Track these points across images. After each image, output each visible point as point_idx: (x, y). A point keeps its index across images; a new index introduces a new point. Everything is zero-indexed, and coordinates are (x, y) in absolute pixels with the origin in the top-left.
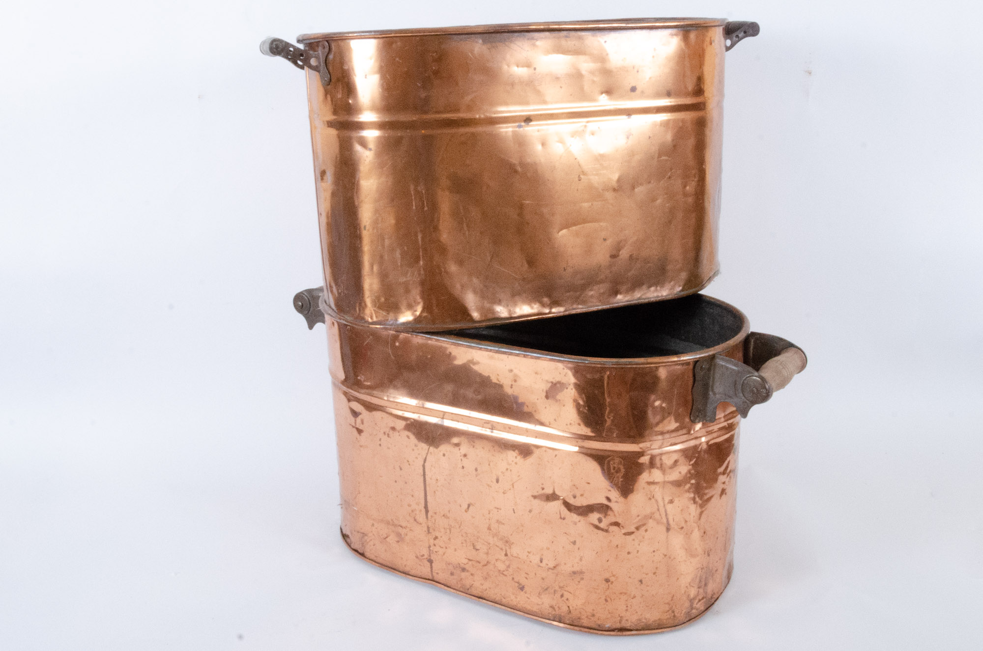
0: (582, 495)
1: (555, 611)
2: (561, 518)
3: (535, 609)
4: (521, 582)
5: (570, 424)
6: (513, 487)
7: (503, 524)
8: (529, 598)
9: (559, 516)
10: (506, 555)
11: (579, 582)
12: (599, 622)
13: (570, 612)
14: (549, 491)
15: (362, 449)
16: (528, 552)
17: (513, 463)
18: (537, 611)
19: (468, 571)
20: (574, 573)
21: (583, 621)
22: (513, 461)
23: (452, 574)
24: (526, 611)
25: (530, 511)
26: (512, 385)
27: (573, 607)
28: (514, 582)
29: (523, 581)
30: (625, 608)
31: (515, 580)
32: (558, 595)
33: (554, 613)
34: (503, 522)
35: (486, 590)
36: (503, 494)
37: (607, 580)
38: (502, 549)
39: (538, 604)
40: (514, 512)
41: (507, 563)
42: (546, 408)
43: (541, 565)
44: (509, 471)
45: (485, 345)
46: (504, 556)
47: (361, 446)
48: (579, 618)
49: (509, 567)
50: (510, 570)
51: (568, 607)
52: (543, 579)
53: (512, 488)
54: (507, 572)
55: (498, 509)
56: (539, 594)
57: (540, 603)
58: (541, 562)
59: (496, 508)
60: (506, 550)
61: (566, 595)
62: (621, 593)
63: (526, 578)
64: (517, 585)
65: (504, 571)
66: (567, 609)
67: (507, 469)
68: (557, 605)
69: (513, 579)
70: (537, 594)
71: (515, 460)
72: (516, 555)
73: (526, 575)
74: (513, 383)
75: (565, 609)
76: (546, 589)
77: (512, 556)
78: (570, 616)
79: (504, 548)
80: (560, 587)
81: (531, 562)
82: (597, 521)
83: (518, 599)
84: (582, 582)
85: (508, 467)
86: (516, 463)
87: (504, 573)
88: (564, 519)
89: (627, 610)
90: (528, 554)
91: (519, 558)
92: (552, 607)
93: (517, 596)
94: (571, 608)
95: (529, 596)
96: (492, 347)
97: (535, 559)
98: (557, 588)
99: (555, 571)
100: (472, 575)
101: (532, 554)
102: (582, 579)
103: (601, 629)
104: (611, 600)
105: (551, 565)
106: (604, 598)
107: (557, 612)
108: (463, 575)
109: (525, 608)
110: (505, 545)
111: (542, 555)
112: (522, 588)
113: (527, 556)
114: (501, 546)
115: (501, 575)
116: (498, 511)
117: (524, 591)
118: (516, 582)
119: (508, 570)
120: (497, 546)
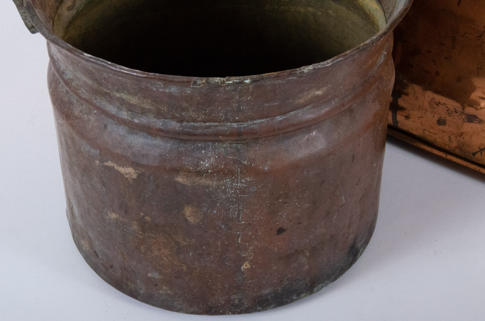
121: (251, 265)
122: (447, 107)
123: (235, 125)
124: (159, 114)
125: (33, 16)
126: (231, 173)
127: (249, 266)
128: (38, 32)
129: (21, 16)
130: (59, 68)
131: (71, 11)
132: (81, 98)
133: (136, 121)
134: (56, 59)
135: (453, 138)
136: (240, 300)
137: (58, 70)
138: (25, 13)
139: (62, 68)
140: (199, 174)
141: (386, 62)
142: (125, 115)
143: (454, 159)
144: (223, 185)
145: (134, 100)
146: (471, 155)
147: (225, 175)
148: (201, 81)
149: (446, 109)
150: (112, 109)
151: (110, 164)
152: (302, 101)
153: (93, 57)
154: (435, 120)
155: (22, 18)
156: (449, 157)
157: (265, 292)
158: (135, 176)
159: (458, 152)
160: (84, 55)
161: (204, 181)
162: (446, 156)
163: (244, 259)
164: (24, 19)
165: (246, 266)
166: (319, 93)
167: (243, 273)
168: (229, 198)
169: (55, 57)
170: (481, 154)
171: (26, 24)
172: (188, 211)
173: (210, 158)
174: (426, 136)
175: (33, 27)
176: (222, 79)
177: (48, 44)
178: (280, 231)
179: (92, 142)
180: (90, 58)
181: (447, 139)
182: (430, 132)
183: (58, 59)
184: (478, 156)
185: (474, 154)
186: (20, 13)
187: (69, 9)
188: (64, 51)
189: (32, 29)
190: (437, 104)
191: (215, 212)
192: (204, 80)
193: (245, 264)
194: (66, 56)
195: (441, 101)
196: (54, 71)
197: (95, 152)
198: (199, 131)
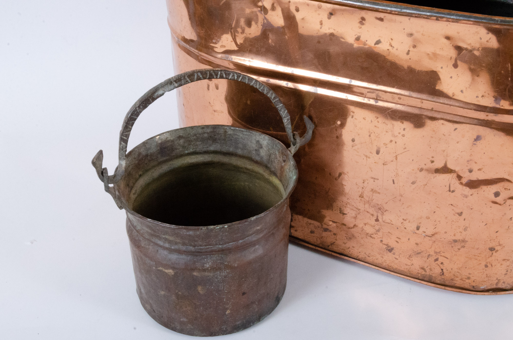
0: (480, 170)
1: (425, 271)
2: (450, 191)
3: (403, 268)
4: (389, 244)
5: (483, 96)
6: (396, 159)
7: (379, 193)
8: (397, 259)
9: (448, 189)
10: (377, 220)
11: (459, 249)
12: (474, 284)
13: (443, 274)
14: (439, 164)
16: (403, 219)
17: (400, 135)
18: (405, 270)
19: (330, 231)
20: (455, 241)
21: (455, 282)
23: (312, 232)
24: (392, 270)
25: (413, 183)
26: (409, 51)
27: (447, 270)
28: (383, 244)
29: (392, 244)
30: (504, 272)
31: (383, 242)
32: (432, 259)
33: (424, 273)
34: (379, 191)
35: (349, 248)
36: (383, 165)
37: (492, 249)
38: (372, 215)
39: (406, 265)
40: (394, 183)
41: (377, 228)
42: (451, 77)
43: (417, 231)
44: (394, 142)
45: (384, 6)
46: (374, 221)
47: (215, 111)
48: (452, 280)
49: (378, 231)
50: (380, 234)
51: (442, 270)
52: (417, 244)
53: (395, 160)
54: (377, 235)
55: (374, 179)
56: (410, 256)
57: (409, 264)
58: (418, 228)
59: (372, 178)
60: (377, 216)
61: (441, 259)
62: (504, 260)
63: (397, 242)
64: (385, 246)
65: (373, 234)
66: (441, 271)
67: (391, 141)
68: (429, 267)
69: (382, 241)
70: (408, 256)
71: (403, 132)
72: (389, 221)
73: (398, 240)
74: (411, 49)
75: (437, 271)
76: (418, 253)
77: (384, 222)
78: (443, 277)
79: (375, 214)
80: (436, 253)
81: (405, 228)
82: (493, 195)
83: (384, 259)
84: (462, 249)
85: (393, 139)
86: (403, 136)
87: (372, 236)
88: (453, 191)
89: (506, 274)
90: (403, 221)
91: (392, 224)
92: (423, 268)
93: (384, 256)
94: (444, 271)
95: (397, 257)
96: (391, 7)
97: (411, 227)
98: (432, 253)
99: (433, 238)
100: (335, 234)
101: (407, 221)
102: (463, 247)
103: (474, 290)
104: (492, 266)
105: (429, 233)
106: (484, 263)
107: (428, 273)
108: (325, 234)
109: (391, 266)
110: (377, 212)
111: (420, 223)
112: (391, 250)
113: (402, 223)
114: (372, 212)
115: (369, 238)
116: (374, 181)
117: (392, 252)
118: (384, 244)
119: (377, 234)
120: (368, 212)
121: (231, 311)
122: (314, 225)
123: (220, 246)
124: (184, 244)
125: (122, 202)
126: (220, 269)
127: (230, 312)
128: (123, 208)
129: (115, 202)
130: (133, 224)
131: (135, 195)
132: (145, 238)
133: (173, 248)
134: (131, 220)
135: (318, 239)
136: (226, 328)
137: (133, 225)
138: (117, 201)
139: (135, 225)
140: (204, 270)
141: (287, 210)
142: (167, 245)
143: (319, 249)
144: (216, 275)
145: (171, 238)
146: (327, 247)
147: (217, 270)
148: (204, 228)
149: (314, 226)
150: (161, 243)
151: (160, 268)
152: (251, 233)
153: (152, 220)
154: (309, 231)
155: (116, 203)
156: (317, 248)
157: (238, 323)
158: (173, 274)
159: (321, 245)
160: (147, 220)
161: (206, 274)
162: (316, 248)
163: (227, 309)
164: (117, 204)
165: (228, 312)
166: (258, 228)
167: (227, 315)
168: (219, 280)
169: (131, 219)
170: (332, 246)
171: (118, 206)
172: (199, 288)
173: (209, 262)
174: (305, 239)
175: (121, 207)
176: (214, 226)
177: (127, 213)
178: (244, 294)
179: (151, 259)
180: (151, 221)
181: (315, 240)
182: (307, 237)
183: (132, 220)
184: (330, 247)
185: (328, 246)
186: (115, 201)
187: (134, 194)
188: (137, 218)
189: (121, 208)
190: (309, 224)
191: (212, 287)
192: (206, 227)
193: (228, 311)
194: (138, 220)
195: (311, 223)
196: (130, 225)
197: (152, 263)
198: (204, 250)
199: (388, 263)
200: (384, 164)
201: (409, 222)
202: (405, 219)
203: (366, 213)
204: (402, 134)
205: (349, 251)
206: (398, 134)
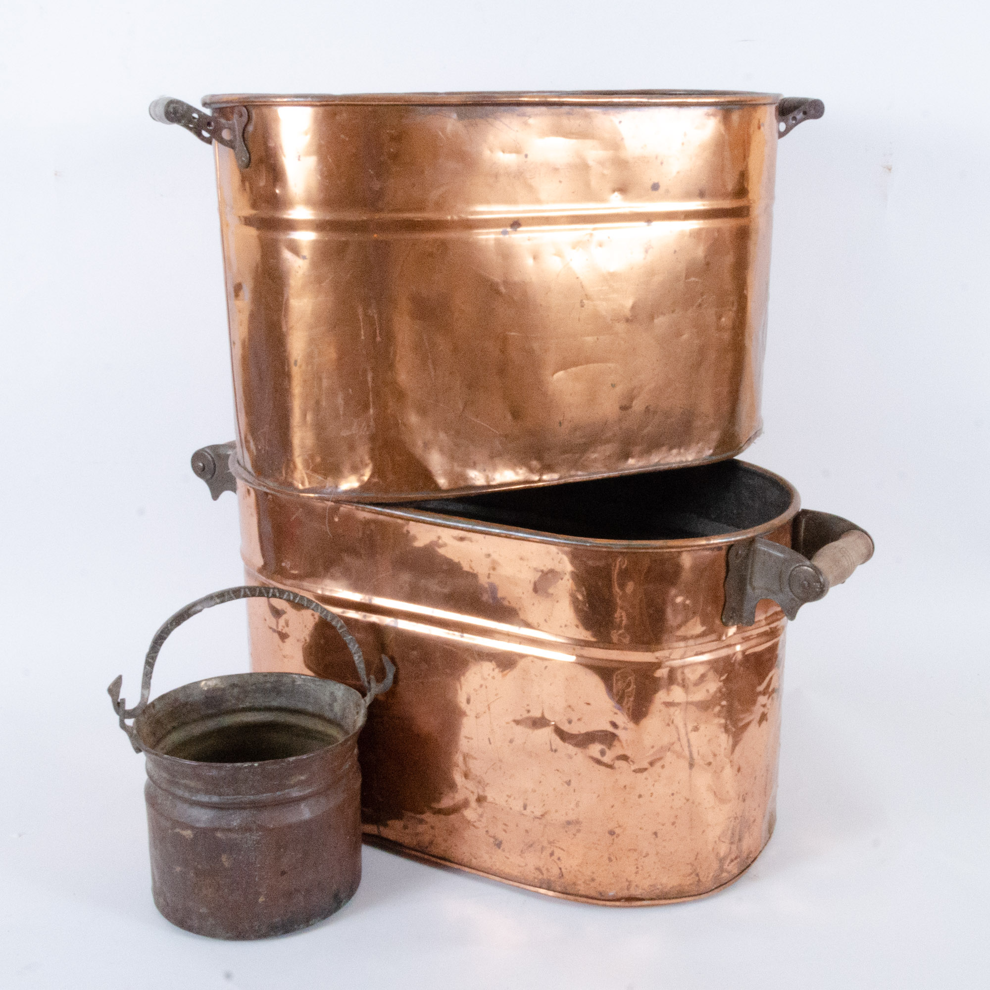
0: (579, 720)
1: (542, 874)
2: (552, 750)
3: (515, 872)
4: (497, 836)
5: (566, 626)
6: (489, 710)
8: (508, 858)
9: (549, 749)
11: (575, 835)
12: (600, 889)
13: (562, 875)
14: (536, 714)
15: (286, 660)
16: (508, 796)
17: (490, 678)
18: (519, 874)
19: (426, 822)
20: (569, 823)
21: (579, 887)
22: (489, 675)
23: (405, 827)
24: (503, 875)
25: (511, 741)
26: (489, 574)
27: (566, 869)
29: (501, 836)
30: (634, 869)
31: (490, 834)
32: (547, 853)
33: (540, 877)
34: (475, 755)
35: (452, 848)
37: (612, 833)
38: (472, 792)
39: (519, 866)
40: (490, 743)
41: (480, 811)
42: (533, 604)
43: (525, 812)
44: (484, 687)
45: (455, 522)
46: (475, 801)
48: (574, 884)
49: (481, 816)
50: (484, 820)
51: (560, 869)
52: (527, 831)
53: (487, 710)
54: (479, 823)
55: (468, 738)
56: (522, 851)
57: (523, 864)
58: (525, 808)
59: (465, 737)
61: (558, 853)
62: (630, 850)
63: (505, 831)
64: (492, 840)
65: (475, 822)
66: (559, 871)
67: (481, 686)
68: (546, 866)
69: (487, 832)
70: (519, 853)
72: (492, 801)
73: (504, 827)
74: (492, 572)
75: (555, 871)
76: (531, 846)
78: (562, 880)
80: (550, 843)
81: (511, 809)
82: (599, 754)
83: (494, 860)
84: (579, 835)
85: (482, 682)
86: (493, 678)
87: (475, 824)
88: (556, 751)
89: (637, 873)
90: (507, 798)
91: (496, 805)
92: (538, 869)
93: (492, 856)
94: (563, 870)
95: (508, 856)
96: (463, 523)
97: (517, 806)
98: (545, 844)
99: (544, 821)
100: (432, 828)
101: (512, 798)
102: (579, 831)
103: (603, 898)
104: (617, 859)
105: (538, 813)
106: (606, 856)
107: (545, 877)
108: (420, 828)
109: (502, 871)
110: (477, 787)
111: (527, 799)
112: (499, 845)
113: (507, 801)
114: (471, 789)
115: (472, 827)
116: (468, 741)
117: (502, 848)
118: (491, 837)
119: (480, 821)
120: (466, 788)
121: (265, 898)
123: (252, 797)
124: (207, 792)
125: (140, 744)
126: (250, 830)
127: (263, 900)
128: (141, 751)
132: (162, 791)
133: (193, 798)
135: (413, 838)
136: (259, 926)
140: (230, 830)
142: (187, 795)
144: (245, 838)
145: (192, 784)
147: (246, 830)
148: (229, 765)
150: (180, 792)
151: (177, 830)
152: (292, 783)
154: (402, 826)
155: (132, 744)
156: (413, 853)
157: (277, 920)
158: (192, 836)
159: (417, 847)
161: (234, 836)
163: (259, 894)
165: (261, 899)
166: (303, 778)
167: (260, 905)
168: (249, 847)
170: (431, 847)
172: (224, 858)
173: (237, 820)
175: (138, 749)
176: (242, 764)
178: (283, 873)
179: (168, 818)
180: (168, 757)
181: (410, 839)
182: (400, 836)
184: (429, 849)
185: (427, 848)
189: (138, 751)
191: (241, 858)
192: (231, 765)
193: (261, 897)
197: (168, 824)
198: (230, 801)
199: (498, 866)
200: (476, 717)
201: (515, 799)
202: (509, 794)
203: (465, 790)
204: (492, 675)
205: (451, 852)
206: (487, 677)
